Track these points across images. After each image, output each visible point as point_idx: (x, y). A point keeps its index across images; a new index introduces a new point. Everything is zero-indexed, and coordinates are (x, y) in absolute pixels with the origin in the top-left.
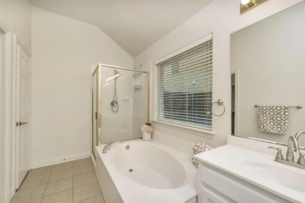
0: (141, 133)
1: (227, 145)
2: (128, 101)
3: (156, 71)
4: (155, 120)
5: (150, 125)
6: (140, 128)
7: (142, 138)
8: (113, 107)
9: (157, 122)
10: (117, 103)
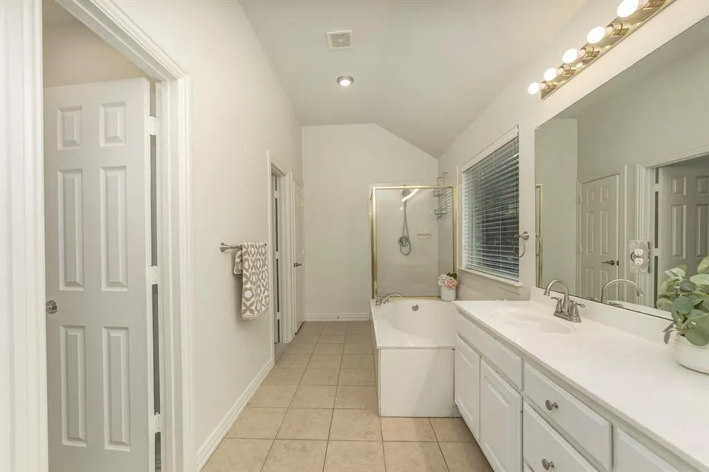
0: (439, 288)
1: (531, 301)
2: (428, 236)
3: (464, 183)
4: (463, 268)
5: (454, 276)
6: (437, 280)
7: (440, 297)
8: (402, 248)
9: (467, 272)
10: (407, 240)
